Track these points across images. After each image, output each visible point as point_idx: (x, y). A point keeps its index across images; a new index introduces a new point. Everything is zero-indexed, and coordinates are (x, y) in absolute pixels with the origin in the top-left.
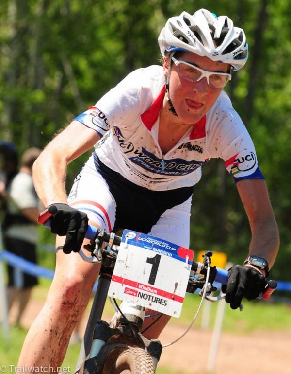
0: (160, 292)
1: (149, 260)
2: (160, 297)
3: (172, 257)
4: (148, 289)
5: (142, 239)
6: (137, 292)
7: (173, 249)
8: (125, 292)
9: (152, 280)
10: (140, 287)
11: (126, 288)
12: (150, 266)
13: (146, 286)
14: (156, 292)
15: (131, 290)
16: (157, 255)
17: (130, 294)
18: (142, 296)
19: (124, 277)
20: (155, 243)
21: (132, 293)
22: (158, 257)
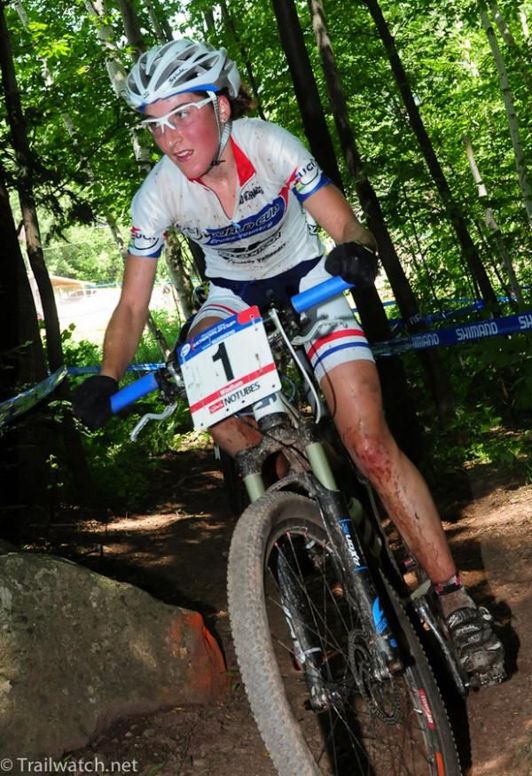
0: (245, 380)
1: (215, 358)
2: (248, 385)
3: (236, 331)
4: (232, 387)
5: (197, 343)
6: (222, 402)
7: (231, 324)
8: (211, 413)
9: (230, 375)
10: (222, 393)
11: (210, 408)
12: (220, 361)
13: (227, 387)
14: (241, 383)
15: (217, 404)
16: (220, 345)
17: (218, 409)
18: (230, 400)
19: (201, 399)
20: (210, 335)
21: (217, 407)
22: (222, 346)
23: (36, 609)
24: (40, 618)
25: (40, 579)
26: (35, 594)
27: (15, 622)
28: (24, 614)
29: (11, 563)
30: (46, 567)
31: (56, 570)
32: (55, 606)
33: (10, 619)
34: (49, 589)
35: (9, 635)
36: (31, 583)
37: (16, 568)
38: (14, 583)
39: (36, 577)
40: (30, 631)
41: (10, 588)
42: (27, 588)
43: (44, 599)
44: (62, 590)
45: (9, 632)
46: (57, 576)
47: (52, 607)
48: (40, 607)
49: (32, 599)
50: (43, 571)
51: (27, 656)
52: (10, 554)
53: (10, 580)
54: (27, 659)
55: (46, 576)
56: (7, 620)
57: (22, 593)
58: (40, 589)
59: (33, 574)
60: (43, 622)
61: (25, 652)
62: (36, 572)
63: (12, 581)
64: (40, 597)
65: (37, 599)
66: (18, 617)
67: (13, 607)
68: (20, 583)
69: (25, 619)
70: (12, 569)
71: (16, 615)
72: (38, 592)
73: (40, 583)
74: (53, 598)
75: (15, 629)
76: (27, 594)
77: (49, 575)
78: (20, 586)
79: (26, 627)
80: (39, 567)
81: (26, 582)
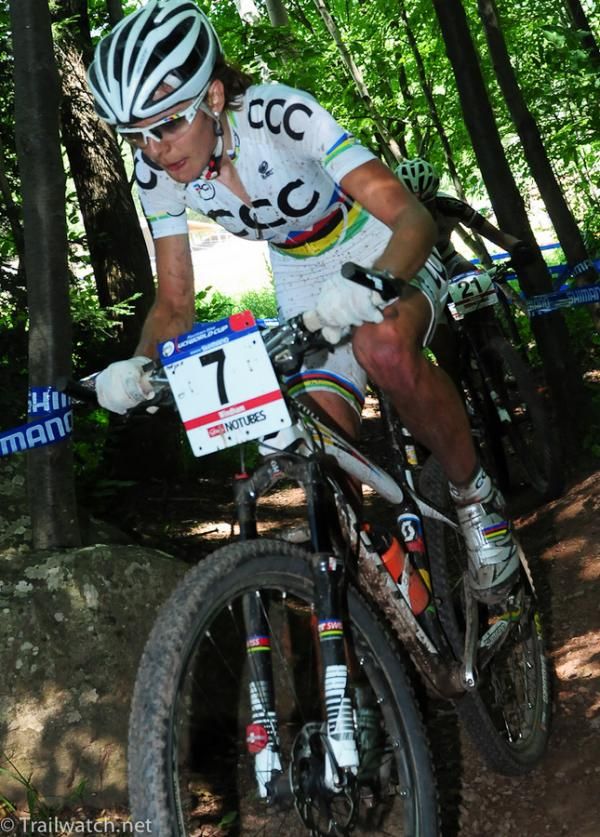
23: (126, 608)
24: (131, 618)
25: (132, 575)
26: (125, 592)
27: (103, 623)
28: (112, 615)
29: (98, 557)
30: (136, 561)
31: (149, 564)
32: (148, 605)
33: (96, 620)
34: (140, 585)
35: (95, 638)
36: (119, 580)
37: (103, 563)
38: (101, 579)
39: (126, 572)
40: (119, 633)
41: (96, 586)
42: (115, 586)
43: (135, 597)
44: (156, 587)
45: (95, 634)
46: (150, 571)
47: (144, 606)
48: (130, 606)
49: (121, 597)
50: (134, 565)
51: (115, 662)
52: (97, 545)
53: (96, 576)
54: (116, 666)
55: (137, 571)
56: (92, 621)
57: (110, 590)
58: (130, 586)
59: (122, 570)
60: (134, 624)
61: (113, 657)
62: (126, 567)
63: (99, 577)
64: (131, 595)
65: (127, 598)
66: (105, 618)
67: (99, 608)
68: (108, 578)
69: (112, 620)
70: (99, 564)
71: (102, 616)
72: (128, 589)
73: (130, 580)
74: (145, 597)
75: (102, 632)
76: (115, 591)
77: (140, 570)
78: (107, 583)
79: (115, 629)
80: (129, 561)
81: (115, 579)
